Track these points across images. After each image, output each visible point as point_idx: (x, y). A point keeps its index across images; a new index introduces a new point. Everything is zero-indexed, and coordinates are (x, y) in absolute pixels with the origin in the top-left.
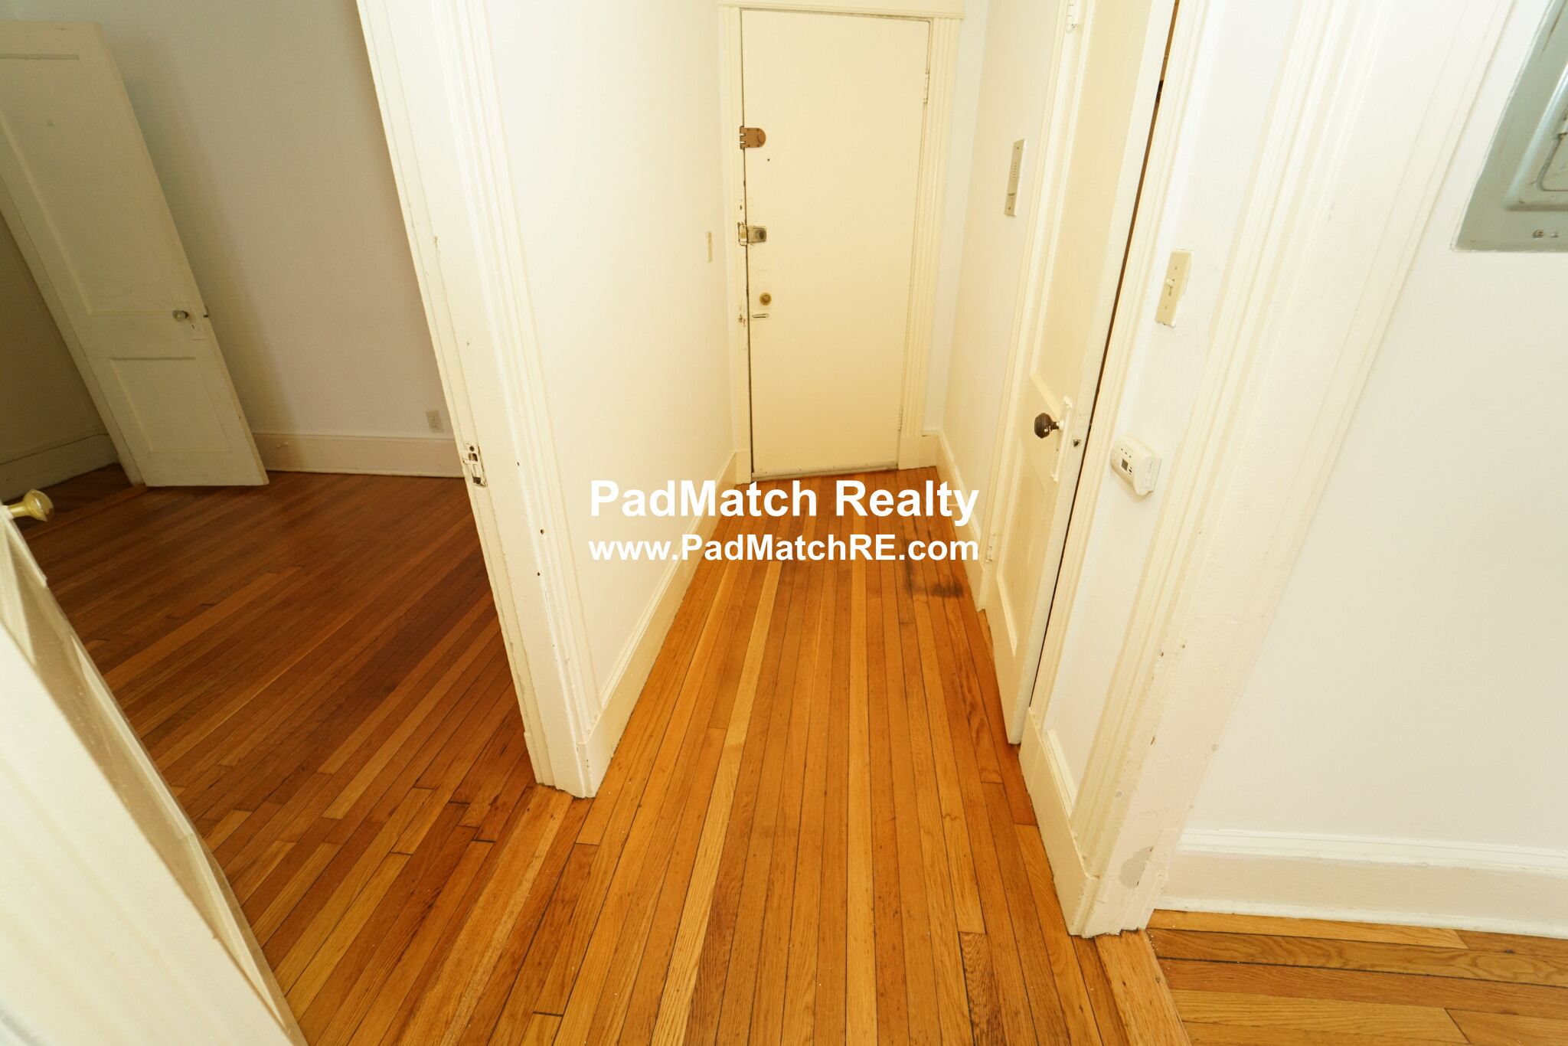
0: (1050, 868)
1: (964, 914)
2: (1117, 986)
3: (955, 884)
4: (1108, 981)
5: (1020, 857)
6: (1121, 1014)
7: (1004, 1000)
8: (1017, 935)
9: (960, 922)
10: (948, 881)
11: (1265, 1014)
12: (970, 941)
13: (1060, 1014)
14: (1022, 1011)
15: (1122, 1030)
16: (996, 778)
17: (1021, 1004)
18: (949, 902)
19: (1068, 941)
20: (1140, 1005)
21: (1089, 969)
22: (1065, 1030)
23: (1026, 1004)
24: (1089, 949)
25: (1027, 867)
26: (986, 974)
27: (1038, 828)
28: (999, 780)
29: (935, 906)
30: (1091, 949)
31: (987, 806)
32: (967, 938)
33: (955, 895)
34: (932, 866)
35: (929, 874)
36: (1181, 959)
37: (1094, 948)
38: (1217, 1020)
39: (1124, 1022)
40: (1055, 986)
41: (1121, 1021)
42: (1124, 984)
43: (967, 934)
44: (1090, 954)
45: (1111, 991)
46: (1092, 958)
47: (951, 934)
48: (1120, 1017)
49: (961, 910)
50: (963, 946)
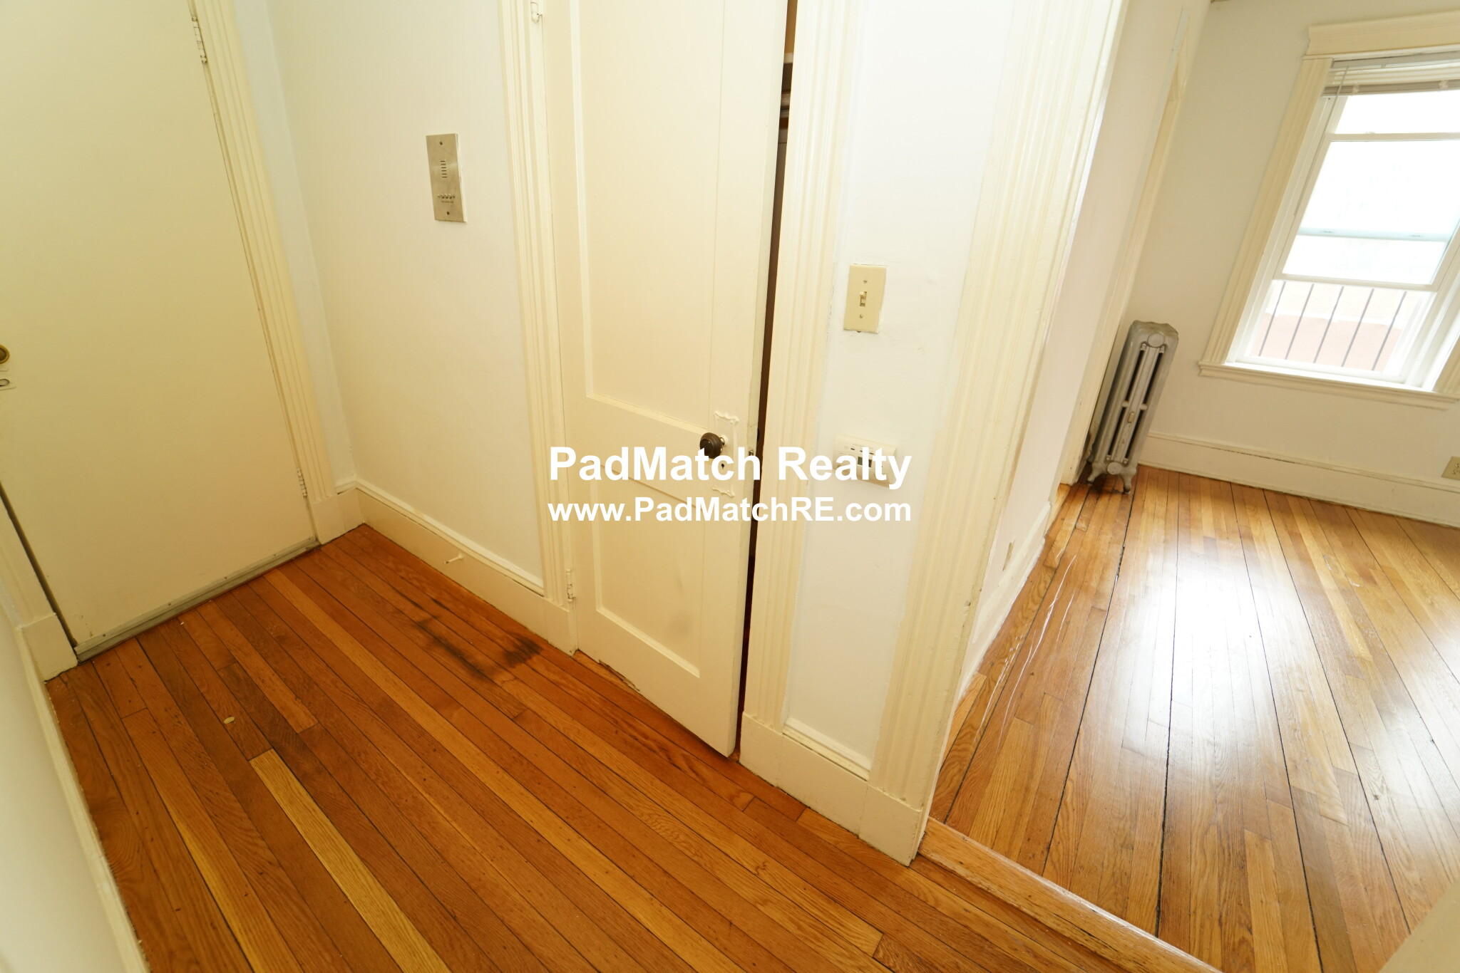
0: (848, 831)
1: (858, 938)
2: (960, 871)
3: (827, 922)
4: (952, 872)
5: (828, 845)
6: (980, 886)
7: (943, 967)
8: (893, 908)
9: (865, 948)
10: (821, 926)
11: (998, 800)
12: (884, 955)
13: (967, 931)
14: (957, 960)
15: (988, 895)
16: (746, 797)
17: (952, 957)
18: (842, 942)
19: (912, 874)
20: (979, 867)
21: (938, 877)
22: (980, 938)
23: (952, 951)
24: (923, 864)
25: (838, 846)
26: (918, 965)
27: (809, 808)
28: (750, 797)
29: (840, 959)
30: (923, 862)
31: (768, 828)
32: (881, 955)
33: (838, 931)
34: (800, 928)
35: (806, 939)
36: (950, 811)
37: (924, 859)
38: (995, 830)
39: (986, 889)
40: (944, 915)
41: (983, 890)
42: (961, 863)
43: (877, 951)
44: (927, 866)
45: (960, 877)
46: (931, 868)
47: (872, 966)
48: (981, 888)
49: (853, 937)
50: (886, 965)
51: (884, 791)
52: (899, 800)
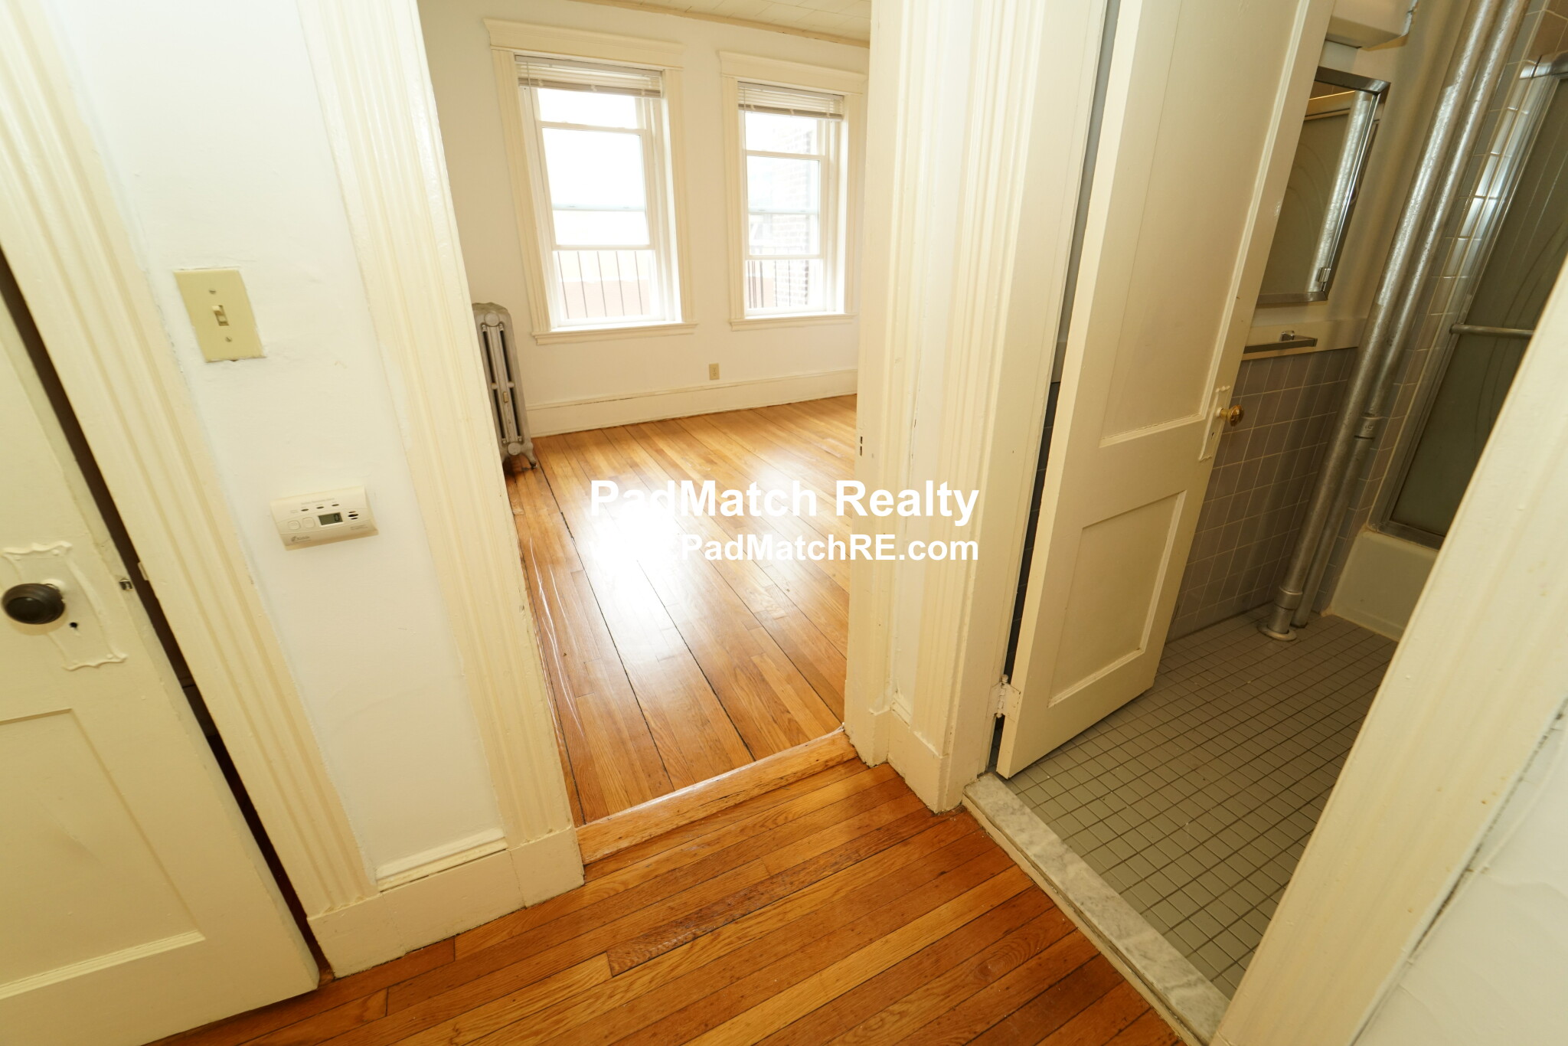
0: (513, 913)
1: (591, 978)
2: (624, 844)
3: (556, 999)
4: (619, 851)
5: (505, 944)
6: (644, 840)
7: (664, 920)
8: (598, 925)
9: (602, 979)
10: (555, 1008)
11: (610, 769)
12: (619, 964)
13: (658, 879)
14: (668, 905)
15: (654, 839)
16: (377, 1001)
17: (663, 907)
18: (580, 998)
19: (592, 886)
20: (634, 827)
21: (612, 866)
22: (670, 873)
23: (661, 903)
24: (594, 869)
25: (514, 934)
26: (647, 941)
27: (458, 935)
28: (382, 995)
29: (589, 1011)
30: (593, 867)
31: (430, 997)
32: (617, 968)
33: (570, 994)
34: (537, 1033)
35: (550, 1033)
36: (582, 812)
37: (591, 865)
38: (624, 792)
39: (649, 837)
40: (637, 886)
41: (648, 840)
42: (620, 838)
43: (612, 969)
44: (598, 867)
45: (627, 848)
46: (601, 866)
47: (617, 983)
48: (646, 841)
49: (586, 983)
50: (627, 968)
51: (529, 841)
52: (547, 836)
